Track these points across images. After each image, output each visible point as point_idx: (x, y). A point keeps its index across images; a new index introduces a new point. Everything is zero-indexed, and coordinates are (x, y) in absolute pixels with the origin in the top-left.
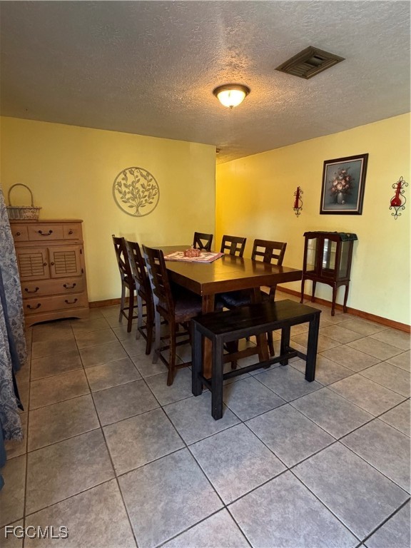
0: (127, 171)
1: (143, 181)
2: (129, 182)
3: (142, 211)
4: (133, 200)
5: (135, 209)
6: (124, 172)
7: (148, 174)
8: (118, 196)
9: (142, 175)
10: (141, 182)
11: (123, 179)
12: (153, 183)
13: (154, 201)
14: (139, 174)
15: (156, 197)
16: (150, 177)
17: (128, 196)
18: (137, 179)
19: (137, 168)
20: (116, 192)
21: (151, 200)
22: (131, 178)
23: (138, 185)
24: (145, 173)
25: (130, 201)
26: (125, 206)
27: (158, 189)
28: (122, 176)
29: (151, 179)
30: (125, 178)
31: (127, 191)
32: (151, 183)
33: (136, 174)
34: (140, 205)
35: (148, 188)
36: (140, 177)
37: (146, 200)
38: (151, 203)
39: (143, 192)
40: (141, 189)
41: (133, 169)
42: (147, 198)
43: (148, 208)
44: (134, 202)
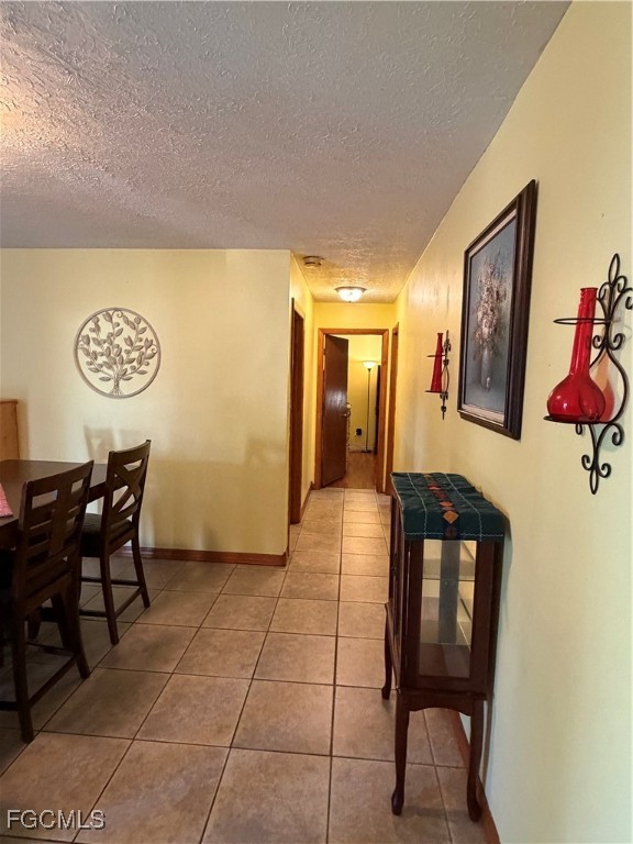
0: (100, 316)
1: (128, 332)
2: (103, 336)
3: (125, 387)
4: (110, 367)
5: (112, 383)
6: (94, 317)
7: (139, 319)
8: (83, 359)
9: (127, 322)
10: (125, 335)
11: (93, 330)
12: (148, 335)
13: (150, 369)
14: (121, 321)
15: (153, 362)
16: (142, 325)
17: (101, 360)
18: (117, 329)
19: (116, 310)
20: (80, 352)
21: (143, 368)
22: (106, 328)
23: (119, 341)
24: (132, 318)
25: (104, 368)
26: (94, 378)
27: (158, 346)
28: (91, 325)
29: (144, 330)
30: (97, 329)
31: (99, 350)
32: (143, 336)
33: (115, 319)
34: (123, 375)
35: (138, 344)
36: (123, 325)
37: (134, 368)
38: (143, 373)
39: (128, 352)
40: (125, 347)
41: (111, 312)
42: (135, 364)
43: (138, 381)
44: (110, 372)
